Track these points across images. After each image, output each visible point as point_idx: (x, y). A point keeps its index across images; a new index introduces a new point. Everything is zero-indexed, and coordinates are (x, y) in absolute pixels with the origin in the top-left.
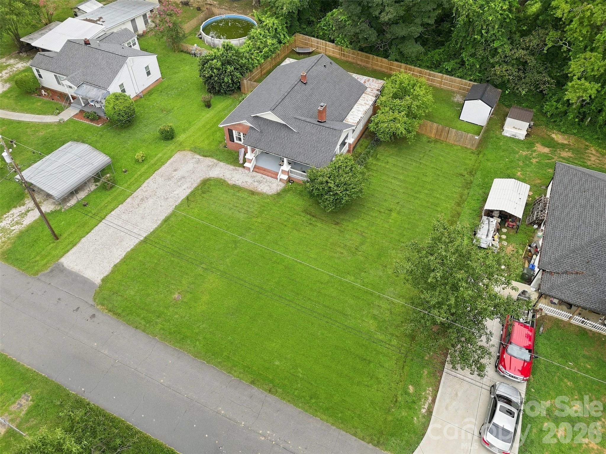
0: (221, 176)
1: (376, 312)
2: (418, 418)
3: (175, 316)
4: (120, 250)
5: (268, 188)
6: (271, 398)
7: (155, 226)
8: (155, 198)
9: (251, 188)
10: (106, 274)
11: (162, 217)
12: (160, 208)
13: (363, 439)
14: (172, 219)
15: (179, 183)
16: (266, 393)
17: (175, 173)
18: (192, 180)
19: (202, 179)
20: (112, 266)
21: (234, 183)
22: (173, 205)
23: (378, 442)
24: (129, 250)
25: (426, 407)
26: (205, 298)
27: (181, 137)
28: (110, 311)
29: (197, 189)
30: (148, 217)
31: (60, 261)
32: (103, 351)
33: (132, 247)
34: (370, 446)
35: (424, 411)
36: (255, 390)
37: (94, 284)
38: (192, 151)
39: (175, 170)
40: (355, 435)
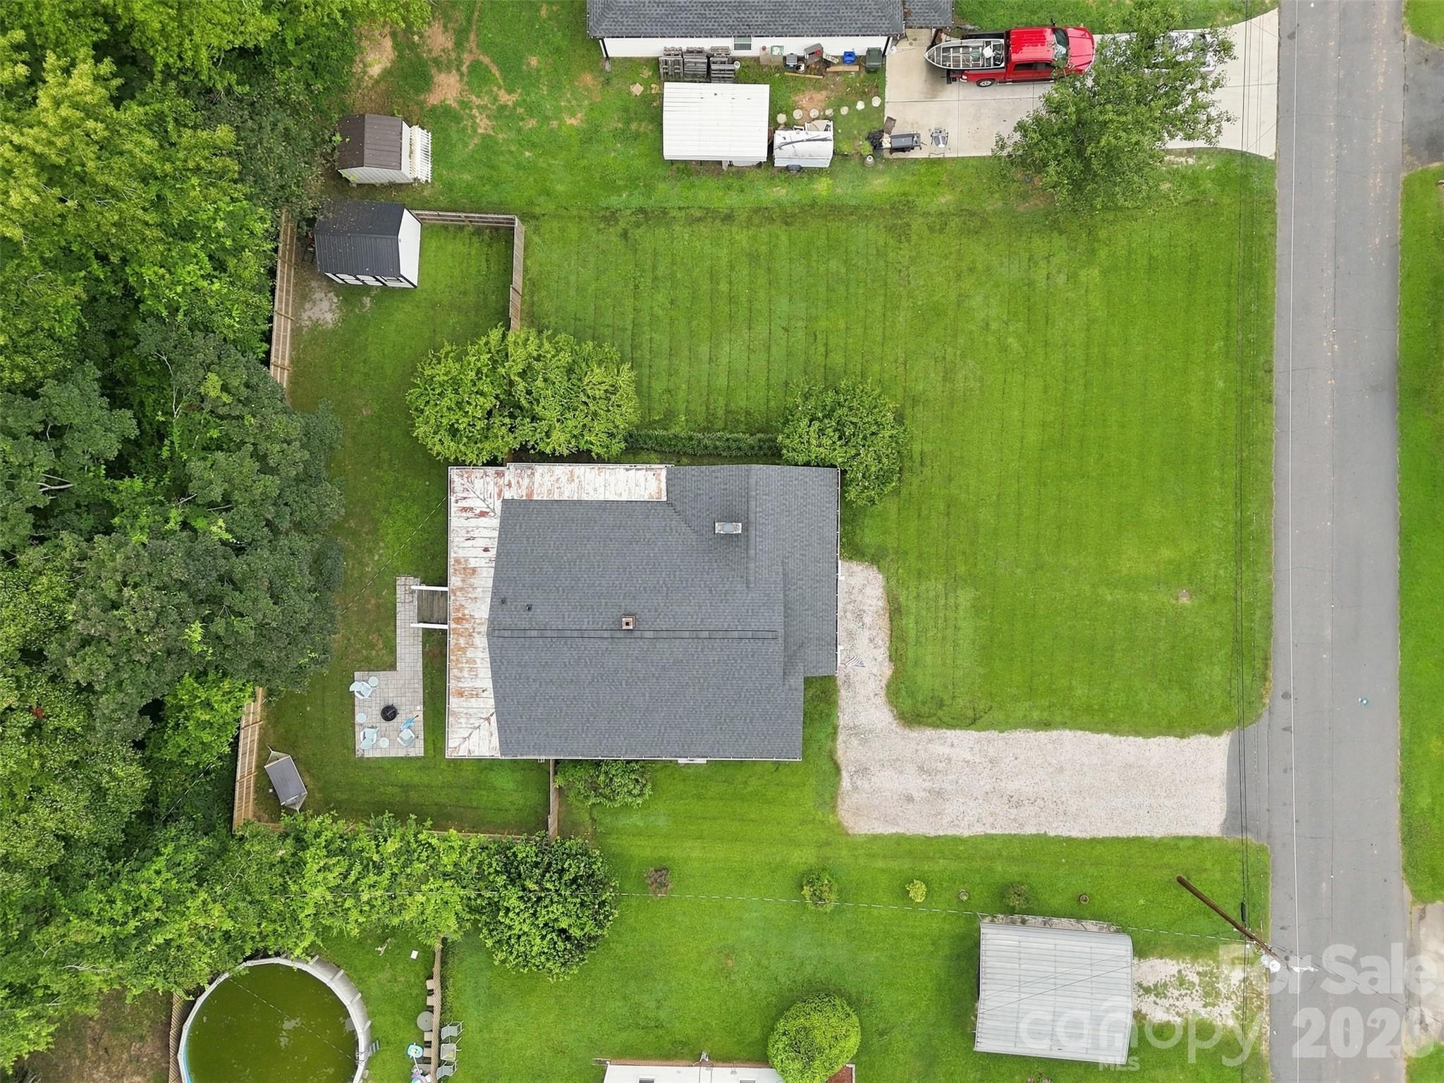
0: (881, 700)
1: (1061, 279)
2: (1206, 165)
3: (1223, 574)
4: (1147, 754)
5: (868, 591)
6: (1278, 365)
7: (1067, 734)
8: (1003, 784)
9: (884, 623)
10: (1204, 738)
11: (1042, 735)
12: (1022, 757)
13: (1274, 222)
14: (1036, 715)
15: (941, 766)
16: (1275, 374)
17: (915, 795)
18: (919, 747)
19: (907, 731)
20: (1186, 741)
21: (887, 663)
22: (1004, 738)
23: (1269, 202)
24: (1140, 740)
25: (1183, 159)
26: (1166, 553)
27: (803, 857)
28: (1265, 679)
29: (939, 724)
30: (1054, 762)
31: (1220, 835)
32: (1330, 637)
33: (1131, 738)
34: (1278, 210)
35: (1191, 161)
36: (1277, 390)
37: (1232, 741)
38: (834, 807)
39: (910, 799)
40: (1273, 235)
